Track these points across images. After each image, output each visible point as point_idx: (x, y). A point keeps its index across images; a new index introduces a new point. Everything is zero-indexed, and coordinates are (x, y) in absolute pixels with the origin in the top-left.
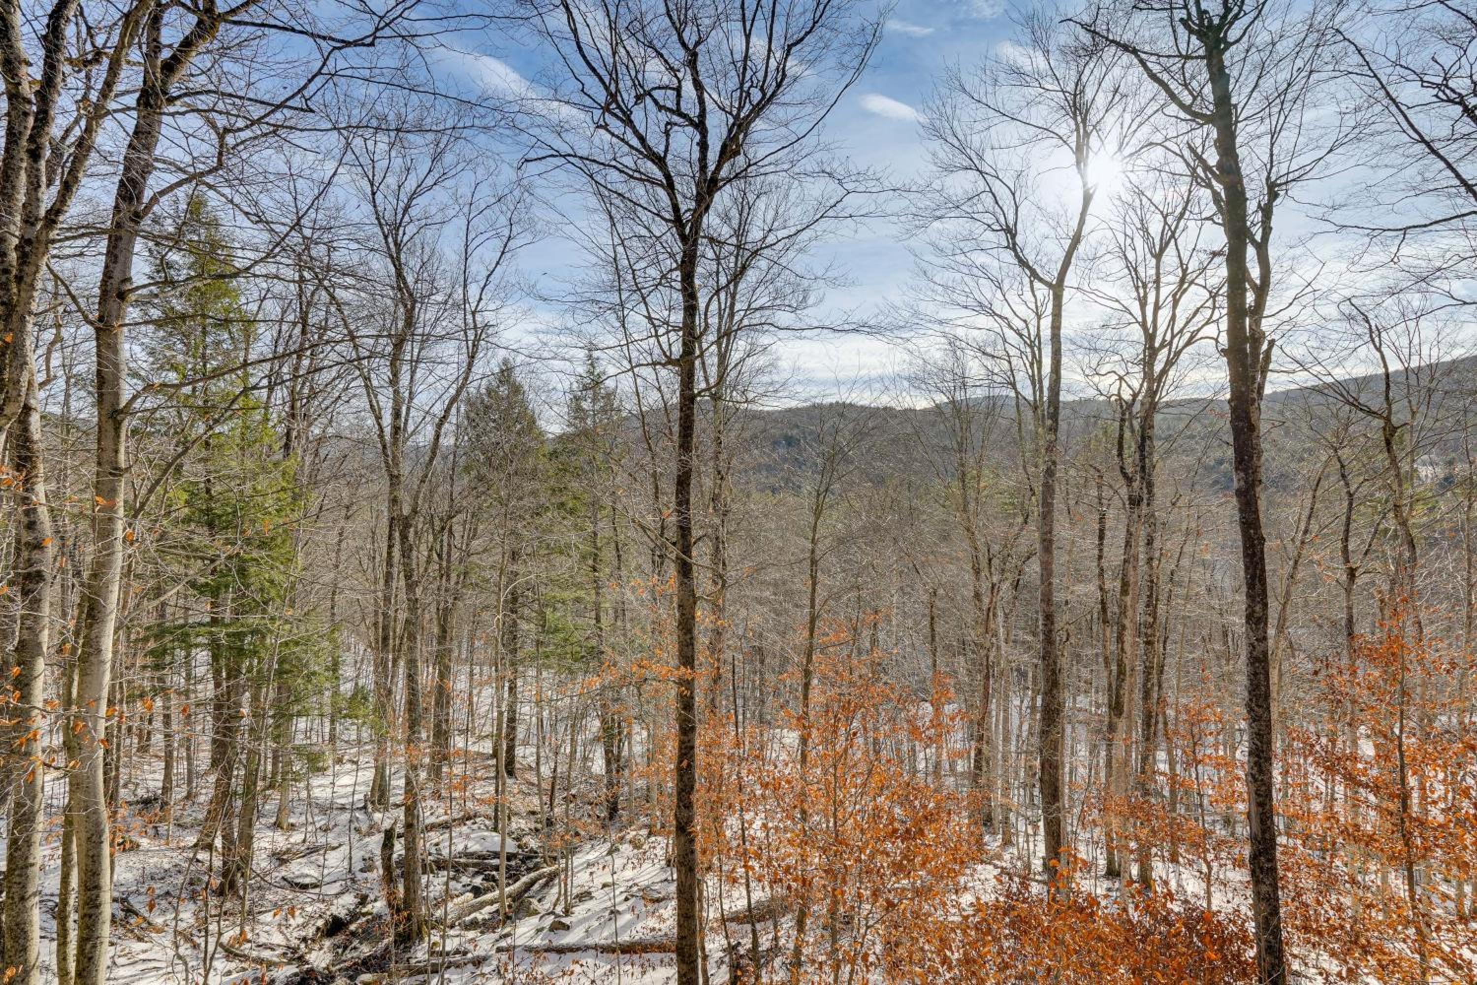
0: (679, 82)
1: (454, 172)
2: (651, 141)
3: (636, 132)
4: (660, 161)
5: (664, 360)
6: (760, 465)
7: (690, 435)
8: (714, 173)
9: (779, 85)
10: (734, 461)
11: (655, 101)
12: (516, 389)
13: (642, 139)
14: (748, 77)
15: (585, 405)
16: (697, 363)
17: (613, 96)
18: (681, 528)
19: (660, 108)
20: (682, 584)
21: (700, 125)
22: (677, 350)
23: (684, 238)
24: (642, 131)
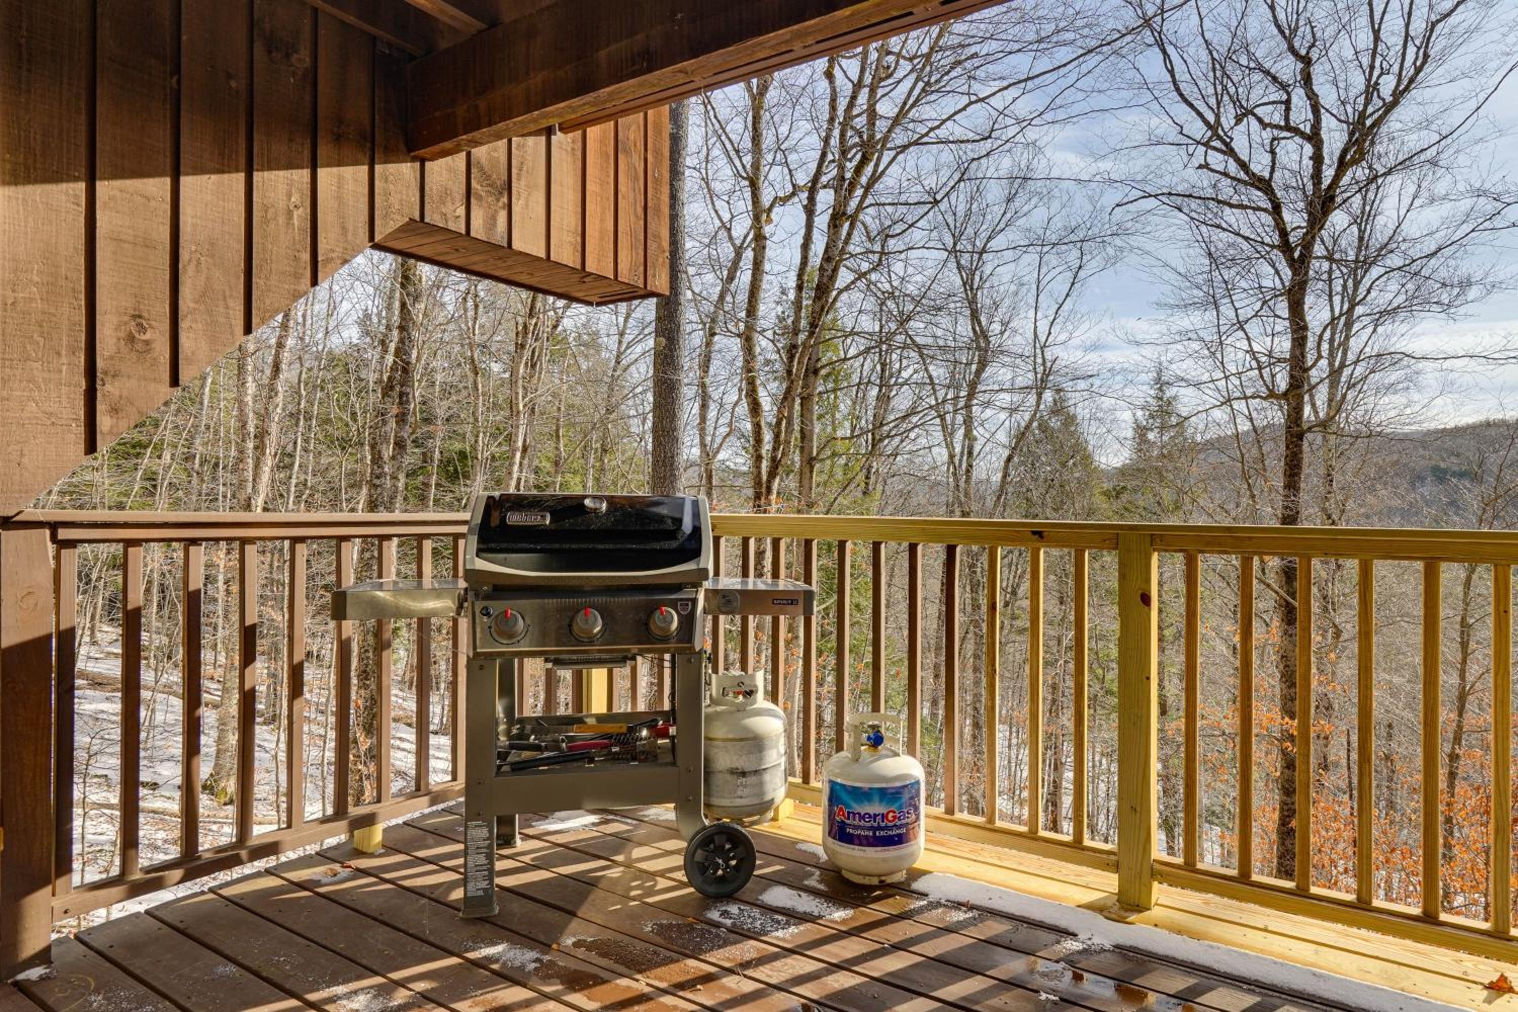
0: (1289, 94)
1: (1026, 209)
2: (1255, 168)
3: (1238, 160)
4: (1264, 185)
5: (1264, 391)
6: (1390, 509)
7: (1298, 474)
8: (1330, 187)
9: (1418, 70)
10: (1350, 504)
11: (1260, 120)
12: (1070, 420)
13: (1244, 166)
14: (1377, 64)
15: (1151, 436)
16: (1306, 397)
17: (1214, 128)
18: (1286, 573)
19: (1264, 125)
20: (1286, 633)
21: (1314, 138)
22: (1282, 382)
23: (1291, 262)
24: (1244, 157)
